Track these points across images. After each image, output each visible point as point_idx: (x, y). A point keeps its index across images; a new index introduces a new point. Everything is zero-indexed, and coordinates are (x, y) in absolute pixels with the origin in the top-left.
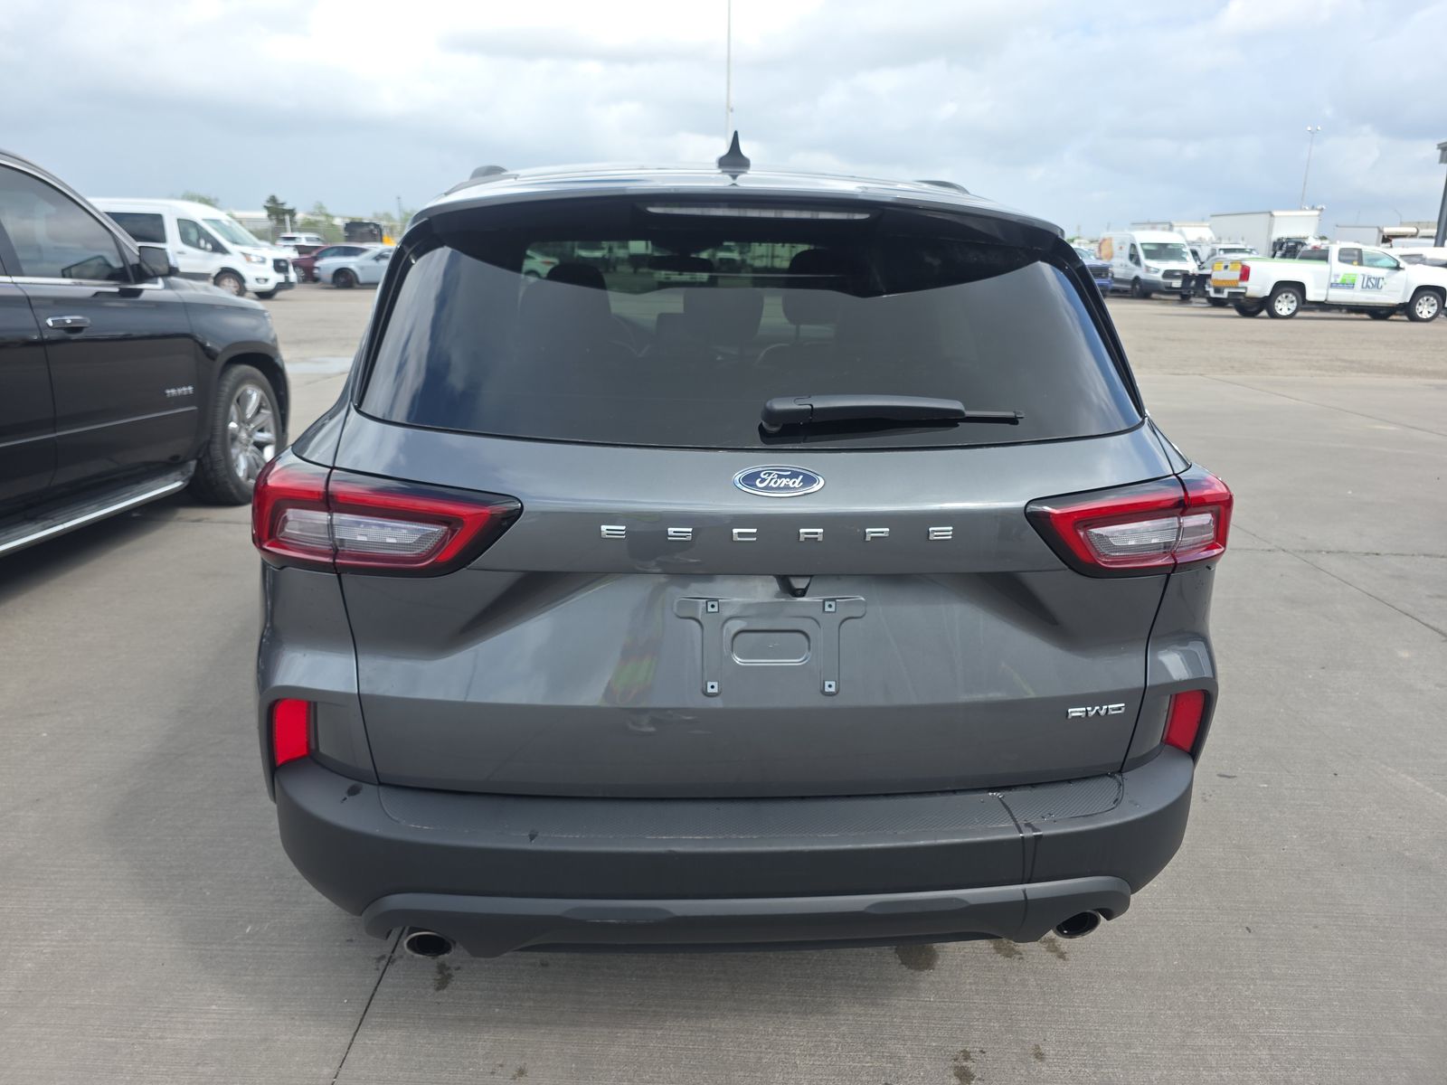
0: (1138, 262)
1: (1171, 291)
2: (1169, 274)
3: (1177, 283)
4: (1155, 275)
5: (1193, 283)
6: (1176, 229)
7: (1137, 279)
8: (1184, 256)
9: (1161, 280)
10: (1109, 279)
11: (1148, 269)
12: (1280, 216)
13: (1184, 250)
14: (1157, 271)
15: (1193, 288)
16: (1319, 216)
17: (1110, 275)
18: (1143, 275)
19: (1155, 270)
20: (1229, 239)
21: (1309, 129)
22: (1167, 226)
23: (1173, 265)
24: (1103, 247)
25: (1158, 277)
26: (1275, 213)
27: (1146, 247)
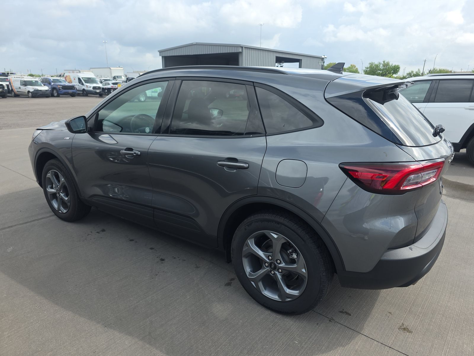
0: (83, 84)
1: (96, 93)
2: (94, 88)
3: (98, 91)
4: (90, 88)
5: (106, 91)
6: (81, 72)
7: (84, 89)
8: (97, 82)
9: (92, 90)
10: (76, 90)
11: (87, 86)
12: (113, 69)
13: (96, 80)
14: (90, 87)
15: (106, 92)
16: (123, 69)
17: (75, 88)
18: (86, 88)
19: (89, 87)
20: (104, 76)
21: (104, 41)
22: (78, 71)
23: (95, 85)
24: (67, 79)
25: (91, 89)
26: (111, 68)
27: (84, 79)
